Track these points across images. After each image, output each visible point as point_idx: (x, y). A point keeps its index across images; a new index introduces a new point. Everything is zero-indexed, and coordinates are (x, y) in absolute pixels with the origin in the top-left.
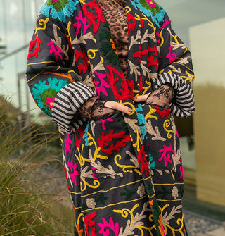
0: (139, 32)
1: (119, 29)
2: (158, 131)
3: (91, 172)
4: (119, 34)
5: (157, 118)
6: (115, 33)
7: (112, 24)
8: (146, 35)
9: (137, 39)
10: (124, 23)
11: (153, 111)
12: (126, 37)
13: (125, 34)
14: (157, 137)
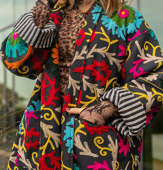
0: (85, 47)
1: (68, 42)
2: (87, 146)
3: (15, 158)
4: (67, 47)
5: (85, 134)
6: (63, 46)
7: (62, 37)
8: (93, 50)
9: (81, 54)
10: (74, 37)
11: (82, 126)
12: (72, 51)
13: (73, 48)
14: (87, 152)
